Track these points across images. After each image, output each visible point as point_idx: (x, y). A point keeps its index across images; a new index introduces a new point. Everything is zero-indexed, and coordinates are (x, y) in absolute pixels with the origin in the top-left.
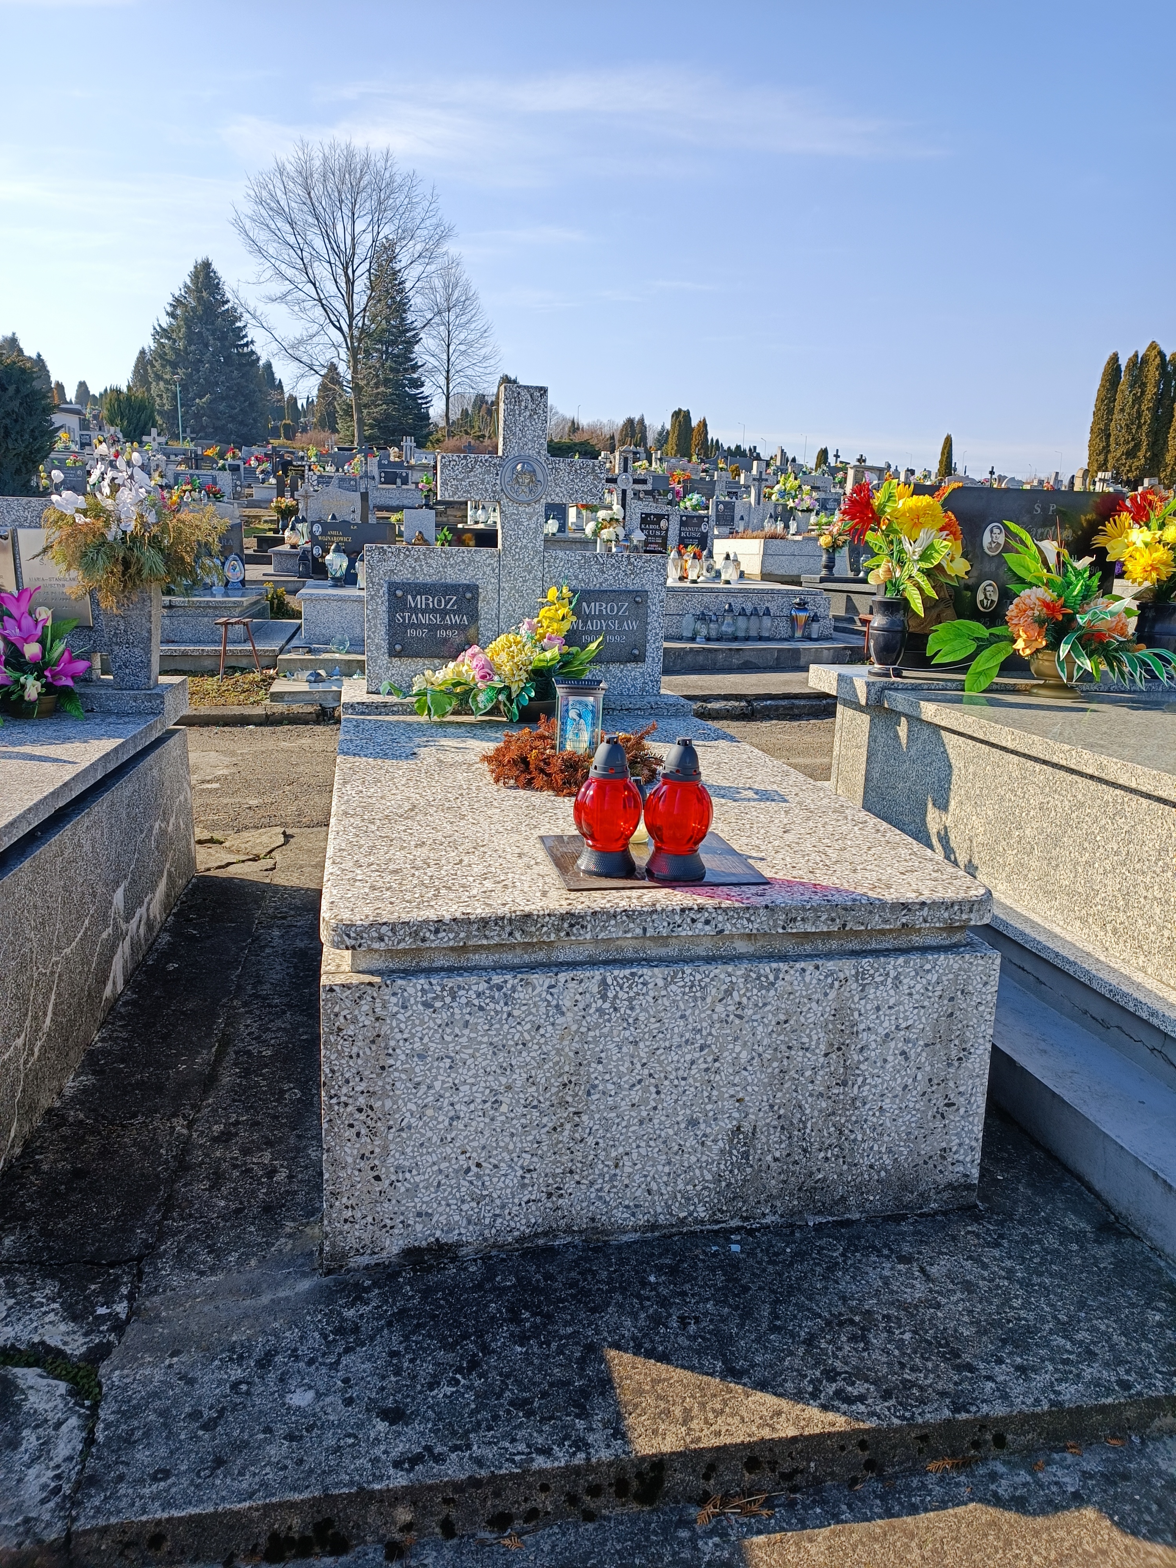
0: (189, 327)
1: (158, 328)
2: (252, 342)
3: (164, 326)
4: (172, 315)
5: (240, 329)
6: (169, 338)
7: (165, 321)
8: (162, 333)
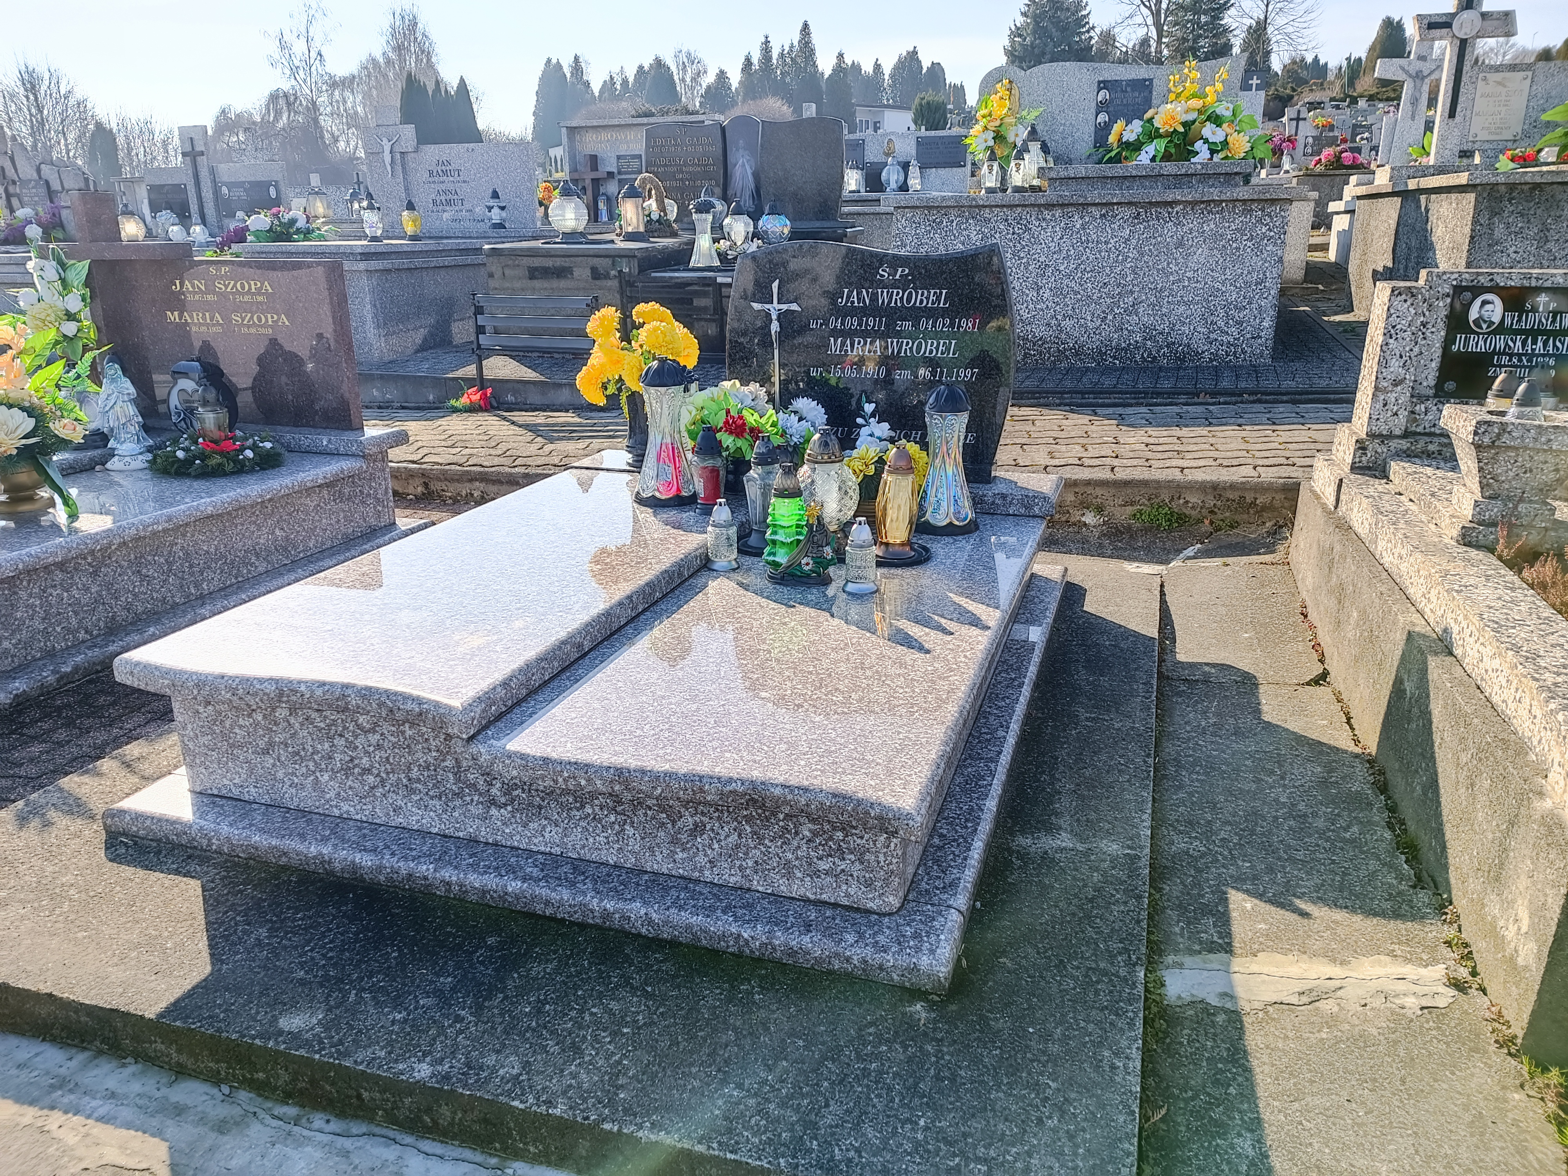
0: (1037, 23)
1: (1013, 28)
2: (1093, 28)
3: (1019, 25)
4: (1024, 14)
5: (1085, 16)
6: (1020, 36)
7: (1020, 20)
8: (1017, 32)
